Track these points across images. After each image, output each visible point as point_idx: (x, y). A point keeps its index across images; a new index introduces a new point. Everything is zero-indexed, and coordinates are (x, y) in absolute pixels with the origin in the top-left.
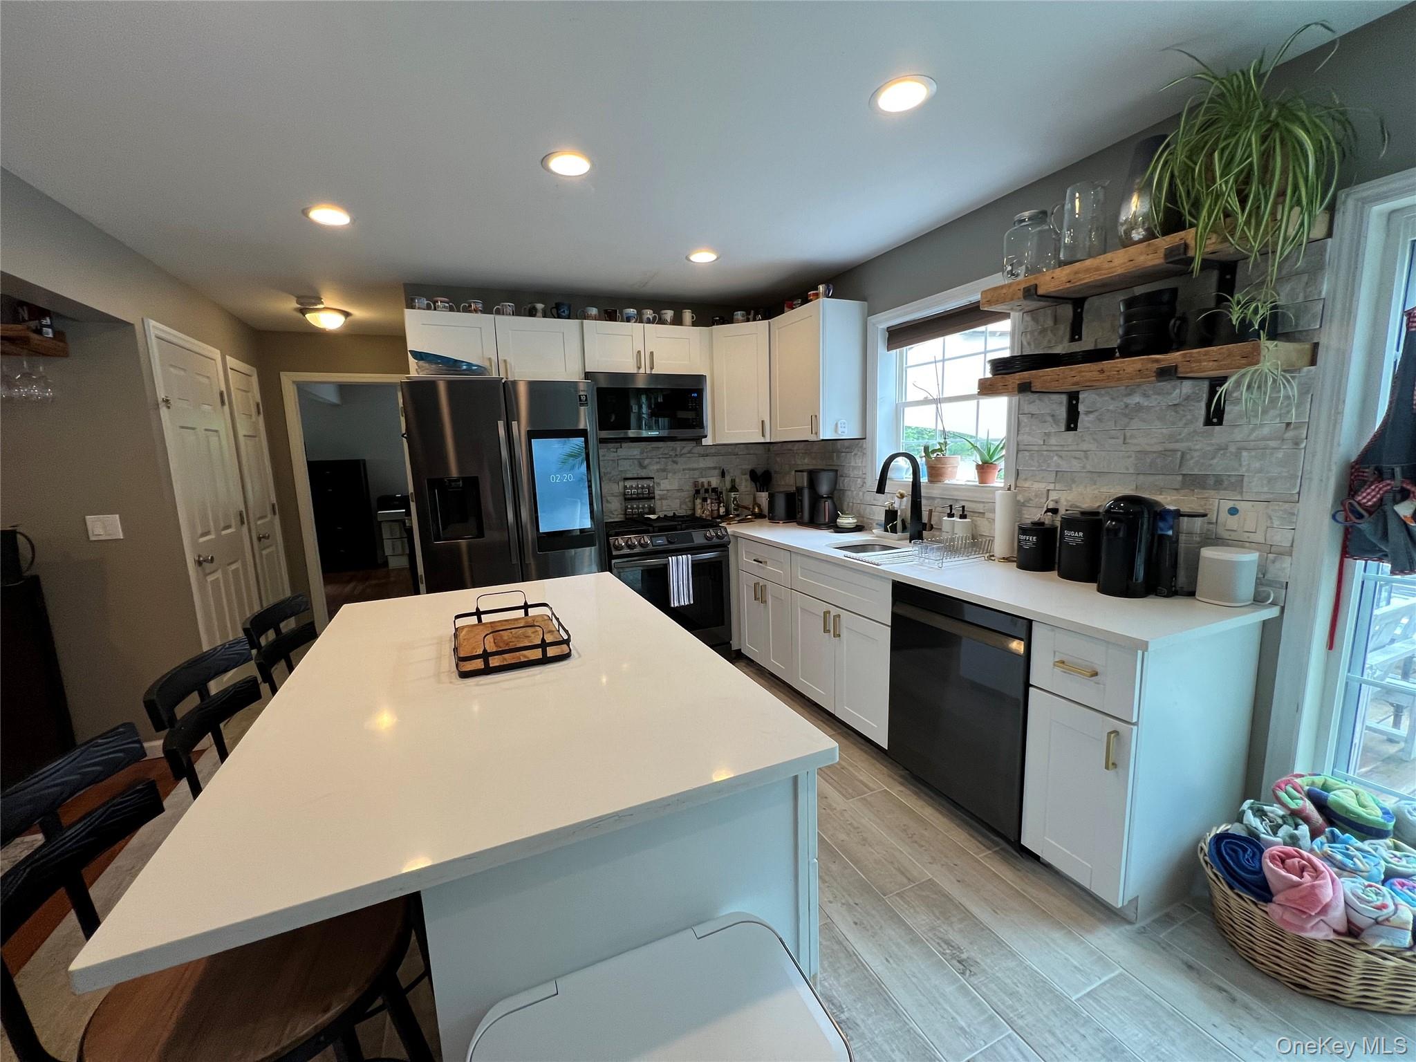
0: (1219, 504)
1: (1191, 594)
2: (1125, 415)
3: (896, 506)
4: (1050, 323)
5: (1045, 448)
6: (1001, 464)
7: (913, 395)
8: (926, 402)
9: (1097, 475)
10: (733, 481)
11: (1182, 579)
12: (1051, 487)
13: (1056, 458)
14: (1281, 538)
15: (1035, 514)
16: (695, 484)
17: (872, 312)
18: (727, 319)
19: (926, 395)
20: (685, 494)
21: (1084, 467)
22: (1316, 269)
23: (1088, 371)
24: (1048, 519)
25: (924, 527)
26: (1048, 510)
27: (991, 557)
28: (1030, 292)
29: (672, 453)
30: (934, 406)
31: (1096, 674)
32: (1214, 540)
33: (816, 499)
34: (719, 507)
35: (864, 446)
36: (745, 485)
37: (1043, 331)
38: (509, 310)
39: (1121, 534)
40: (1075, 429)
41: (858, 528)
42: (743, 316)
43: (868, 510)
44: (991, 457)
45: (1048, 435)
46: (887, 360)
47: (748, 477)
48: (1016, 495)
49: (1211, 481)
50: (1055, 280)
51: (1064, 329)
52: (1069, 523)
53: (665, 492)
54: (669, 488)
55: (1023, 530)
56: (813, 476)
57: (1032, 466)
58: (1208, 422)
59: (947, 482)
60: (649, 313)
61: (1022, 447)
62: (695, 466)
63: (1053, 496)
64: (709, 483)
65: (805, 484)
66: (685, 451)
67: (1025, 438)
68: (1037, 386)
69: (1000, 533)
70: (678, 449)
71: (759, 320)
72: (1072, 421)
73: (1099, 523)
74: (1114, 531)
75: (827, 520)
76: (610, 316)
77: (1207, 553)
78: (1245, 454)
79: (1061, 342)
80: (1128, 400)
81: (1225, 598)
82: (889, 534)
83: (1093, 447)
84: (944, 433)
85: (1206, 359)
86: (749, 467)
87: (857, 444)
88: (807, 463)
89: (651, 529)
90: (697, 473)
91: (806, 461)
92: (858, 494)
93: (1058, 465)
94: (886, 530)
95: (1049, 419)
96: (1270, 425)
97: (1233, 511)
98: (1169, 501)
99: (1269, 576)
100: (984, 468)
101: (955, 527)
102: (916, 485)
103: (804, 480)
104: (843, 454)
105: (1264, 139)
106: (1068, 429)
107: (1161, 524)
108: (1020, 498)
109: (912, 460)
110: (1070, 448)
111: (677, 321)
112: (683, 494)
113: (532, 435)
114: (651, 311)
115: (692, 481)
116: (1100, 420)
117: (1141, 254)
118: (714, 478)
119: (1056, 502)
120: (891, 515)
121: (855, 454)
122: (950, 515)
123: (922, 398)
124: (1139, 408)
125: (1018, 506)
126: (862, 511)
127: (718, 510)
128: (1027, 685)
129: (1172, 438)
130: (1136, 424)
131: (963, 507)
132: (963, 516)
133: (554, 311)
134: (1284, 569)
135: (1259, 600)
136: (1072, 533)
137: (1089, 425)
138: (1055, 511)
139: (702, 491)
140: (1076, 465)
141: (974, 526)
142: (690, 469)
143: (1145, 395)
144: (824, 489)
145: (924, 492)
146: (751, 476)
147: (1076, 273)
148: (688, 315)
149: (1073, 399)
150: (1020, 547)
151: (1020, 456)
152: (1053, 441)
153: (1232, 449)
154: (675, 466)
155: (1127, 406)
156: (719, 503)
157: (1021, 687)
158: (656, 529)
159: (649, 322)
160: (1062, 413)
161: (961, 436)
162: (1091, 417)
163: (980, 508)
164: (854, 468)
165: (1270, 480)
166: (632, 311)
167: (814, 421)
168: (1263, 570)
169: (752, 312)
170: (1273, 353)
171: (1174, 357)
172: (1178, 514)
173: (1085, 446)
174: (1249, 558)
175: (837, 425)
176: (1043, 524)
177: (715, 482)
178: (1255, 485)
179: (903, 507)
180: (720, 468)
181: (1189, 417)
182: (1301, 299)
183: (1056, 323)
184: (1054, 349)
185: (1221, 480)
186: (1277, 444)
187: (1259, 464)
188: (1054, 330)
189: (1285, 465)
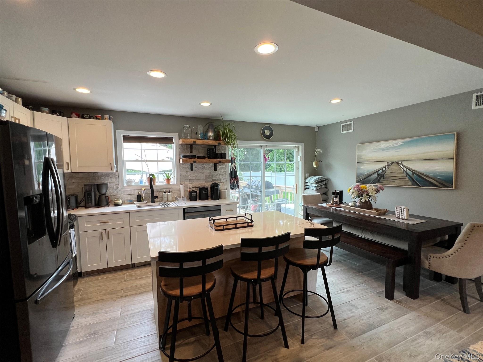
2: (202, 168)
5: (186, 174)
12: (188, 183)
13: (190, 177)
15: (187, 189)
17: (117, 128)
21: (196, 179)
25: (156, 198)
26: (190, 188)
30: (141, 162)
35: (116, 175)
37: (184, 149)
40: (193, 171)
42: (48, 110)
50: (199, 142)
51: (189, 150)
57: (184, 179)
58: (215, 170)
61: (181, 175)
63: (189, 185)
65: (92, 191)
67: (182, 172)
69: (183, 195)
71: (59, 116)
72: (192, 169)
80: (203, 166)
82: (141, 202)
93: (190, 178)
94: (138, 201)
95: (188, 168)
96: (223, 171)
103: (91, 189)
106: (191, 171)
110: (192, 175)
116: (198, 169)
117: (214, 142)
121: (111, 178)
122: (165, 193)
124: (205, 167)
125: (184, 188)
126: (122, 198)
129: (210, 173)
130: (204, 170)
131: (169, 190)
132: (169, 192)
134: (227, 192)
136: (204, 191)
137: (196, 170)
140: (194, 178)
141: (172, 195)
143: (206, 165)
149: (192, 164)
151: (181, 177)
152: (188, 173)
153: (219, 174)
160: (190, 167)
162: (196, 168)
165: (224, 179)
167: (111, 165)
173: (196, 174)
178: (222, 180)
181: (213, 169)
183: (187, 148)
184: (188, 154)
185: (217, 180)
186: (223, 174)
187: (222, 177)
188: (187, 150)
189: (225, 177)
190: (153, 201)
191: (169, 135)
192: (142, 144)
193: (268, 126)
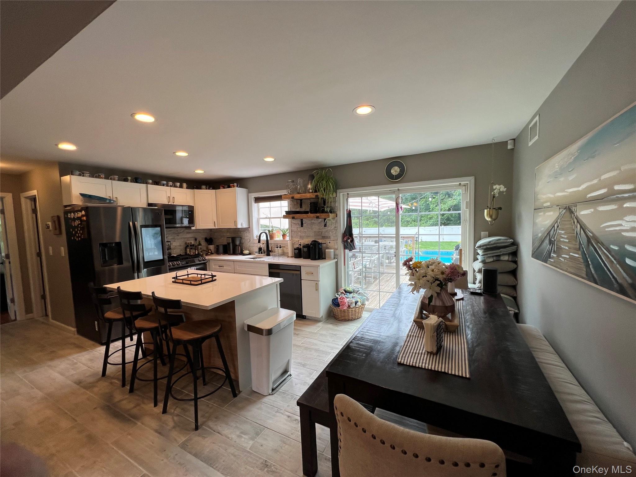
0: (328, 241)
1: (325, 259)
2: (312, 224)
3: (262, 246)
4: (296, 203)
5: (297, 231)
6: (288, 235)
7: (262, 216)
8: (266, 218)
9: (308, 236)
10: (200, 242)
11: (323, 256)
12: (299, 239)
13: (300, 233)
14: (336, 247)
15: (297, 246)
16: (186, 243)
17: (249, 192)
18: (199, 188)
19: (266, 216)
20: (182, 247)
22: (335, 202)
23: (304, 215)
24: (299, 246)
25: (270, 251)
26: (299, 245)
27: (288, 257)
28: (293, 198)
29: (177, 232)
30: (269, 219)
31: (312, 274)
32: (328, 248)
33: (235, 246)
34: (196, 251)
35: (249, 230)
36: (203, 243)
37: (295, 205)
38: (117, 179)
39: (313, 248)
40: (303, 227)
41: (250, 254)
42: (205, 187)
43: (252, 249)
44: (285, 233)
45: (297, 228)
46: (255, 206)
47: (204, 240)
48: (292, 242)
49: (326, 237)
50: (297, 196)
51: (299, 205)
52: (304, 247)
53: (174, 247)
54: (176, 245)
55: (295, 249)
56: (233, 240)
57: (295, 235)
58: (324, 226)
59: (275, 239)
60: (171, 183)
61: (292, 231)
62: (186, 237)
63: (300, 242)
64: (191, 243)
65: (231, 242)
66: (181, 231)
67: (293, 229)
68: (295, 218)
69: (290, 251)
70: (179, 231)
71: (211, 189)
72: (302, 225)
73: (310, 246)
74: (312, 247)
75: (240, 252)
76: (156, 183)
77: (327, 250)
78: (330, 232)
79: (298, 208)
81: (330, 259)
82: (260, 254)
83: (306, 230)
84: (272, 227)
85: (323, 215)
86: (204, 237)
87: (248, 229)
88: (228, 235)
89: (179, 259)
90: (186, 240)
91: (228, 234)
92: (248, 244)
93: (300, 235)
94: (259, 253)
95: (297, 224)
96: (333, 227)
97: (330, 243)
98: (320, 241)
99: (336, 254)
100: (284, 236)
101: (280, 250)
102: (267, 241)
103: (230, 241)
104: (242, 232)
105: (326, 182)
106: (301, 227)
107: (319, 246)
108: (293, 242)
109: (266, 233)
110: (302, 231)
111: (181, 187)
112: (181, 247)
113: (142, 226)
114: (172, 183)
115: (184, 242)
116: (307, 225)
117: (311, 195)
118: (193, 241)
119: (300, 243)
120: (260, 249)
121: (246, 232)
122: (277, 248)
123: (265, 217)
124: (314, 223)
125: (293, 244)
126: (250, 249)
127: (195, 252)
128: (301, 280)
129: (320, 229)
130: (313, 226)
131: (280, 245)
132: (280, 248)
133: (134, 180)
134: (337, 252)
135: (334, 258)
136: (305, 249)
137: (305, 226)
138: (300, 245)
139: (189, 246)
140: (304, 235)
141: (283, 250)
142: (183, 238)
143: (314, 220)
144: (238, 243)
145: (269, 242)
146: (205, 239)
147: (301, 196)
148: (185, 185)
149: (302, 220)
150: (295, 253)
151: (292, 233)
152: (299, 229)
153: (328, 231)
154: (178, 237)
155: (312, 222)
156: (196, 250)
157: (300, 280)
158: (181, 259)
159: (171, 186)
160: (300, 223)
161: (277, 228)
162: (306, 224)
163: (284, 245)
164: (246, 236)
165: (334, 237)
166: (165, 182)
167: (236, 222)
168: (334, 253)
169: (208, 186)
170: (331, 215)
171: (318, 215)
172: (322, 243)
173: (305, 231)
174: (332, 250)
175: (242, 224)
176: (299, 248)
177: (193, 242)
178: (332, 238)
179: (264, 247)
180: (194, 237)
181: (321, 225)
182: (334, 206)
183: (297, 204)
184: (298, 210)
185: (327, 237)
186: (334, 230)
187: (332, 234)
188: (297, 205)
189: (335, 234)
190: (268, 255)
191: (281, 193)
192: (271, 203)
193: (395, 161)
